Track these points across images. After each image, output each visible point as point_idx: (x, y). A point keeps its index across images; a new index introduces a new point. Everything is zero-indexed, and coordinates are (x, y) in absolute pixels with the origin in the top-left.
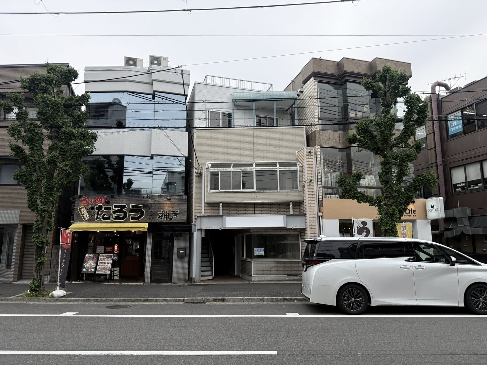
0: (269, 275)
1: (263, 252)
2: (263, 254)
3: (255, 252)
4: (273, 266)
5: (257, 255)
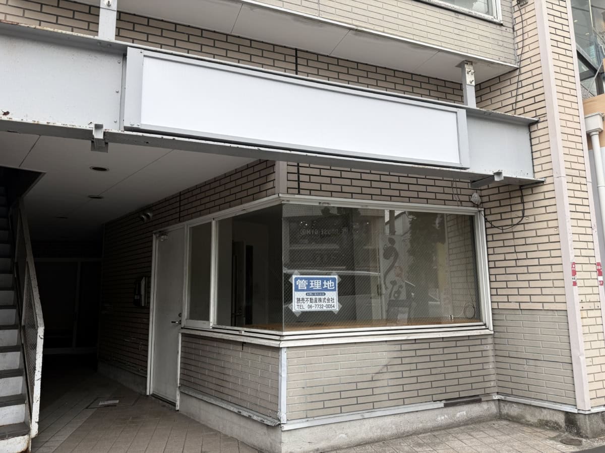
0: (367, 415)
1: (334, 295)
2: (336, 307)
3: (296, 295)
4: (385, 362)
5: (306, 309)
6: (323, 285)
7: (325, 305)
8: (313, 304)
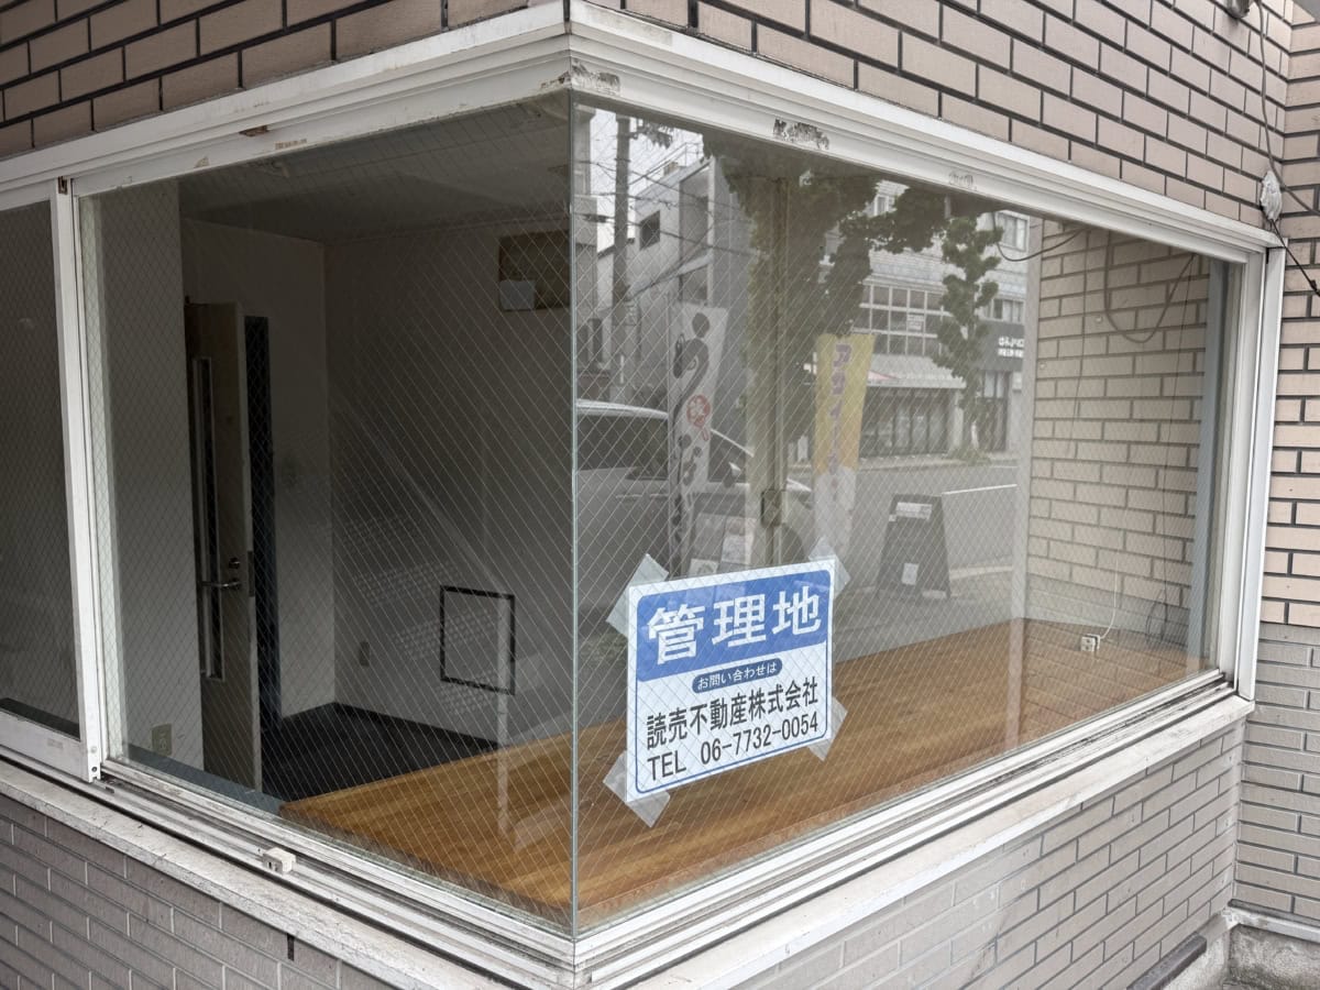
1: (816, 663)
2: (822, 724)
3: (647, 699)
5: (695, 769)
6: (771, 617)
7: (776, 726)
8: (725, 735)
